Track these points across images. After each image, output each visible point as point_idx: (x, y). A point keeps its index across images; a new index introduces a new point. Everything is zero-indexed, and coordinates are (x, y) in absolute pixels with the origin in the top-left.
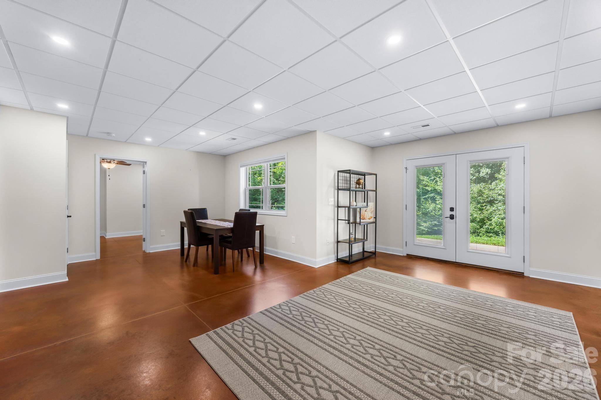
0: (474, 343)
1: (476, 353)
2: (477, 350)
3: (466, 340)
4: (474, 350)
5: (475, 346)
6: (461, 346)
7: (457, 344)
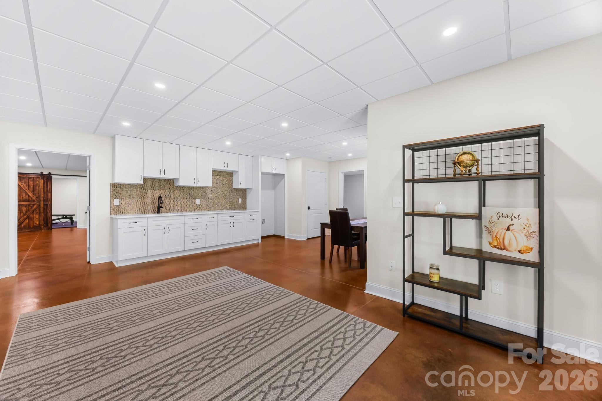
0: (128, 360)
1: (119, 353)
2: (120, 357)
3: (136, 357)
4: (122, 354)
5: (124, 358)
6: (135, 349)
7: (139, 347)
